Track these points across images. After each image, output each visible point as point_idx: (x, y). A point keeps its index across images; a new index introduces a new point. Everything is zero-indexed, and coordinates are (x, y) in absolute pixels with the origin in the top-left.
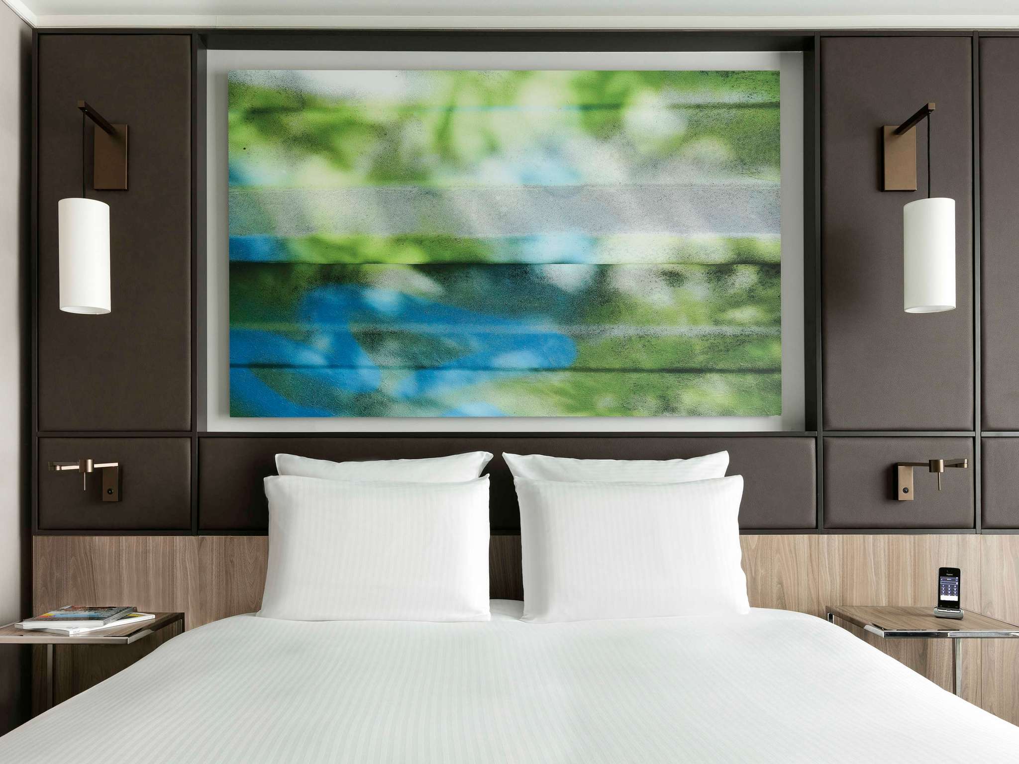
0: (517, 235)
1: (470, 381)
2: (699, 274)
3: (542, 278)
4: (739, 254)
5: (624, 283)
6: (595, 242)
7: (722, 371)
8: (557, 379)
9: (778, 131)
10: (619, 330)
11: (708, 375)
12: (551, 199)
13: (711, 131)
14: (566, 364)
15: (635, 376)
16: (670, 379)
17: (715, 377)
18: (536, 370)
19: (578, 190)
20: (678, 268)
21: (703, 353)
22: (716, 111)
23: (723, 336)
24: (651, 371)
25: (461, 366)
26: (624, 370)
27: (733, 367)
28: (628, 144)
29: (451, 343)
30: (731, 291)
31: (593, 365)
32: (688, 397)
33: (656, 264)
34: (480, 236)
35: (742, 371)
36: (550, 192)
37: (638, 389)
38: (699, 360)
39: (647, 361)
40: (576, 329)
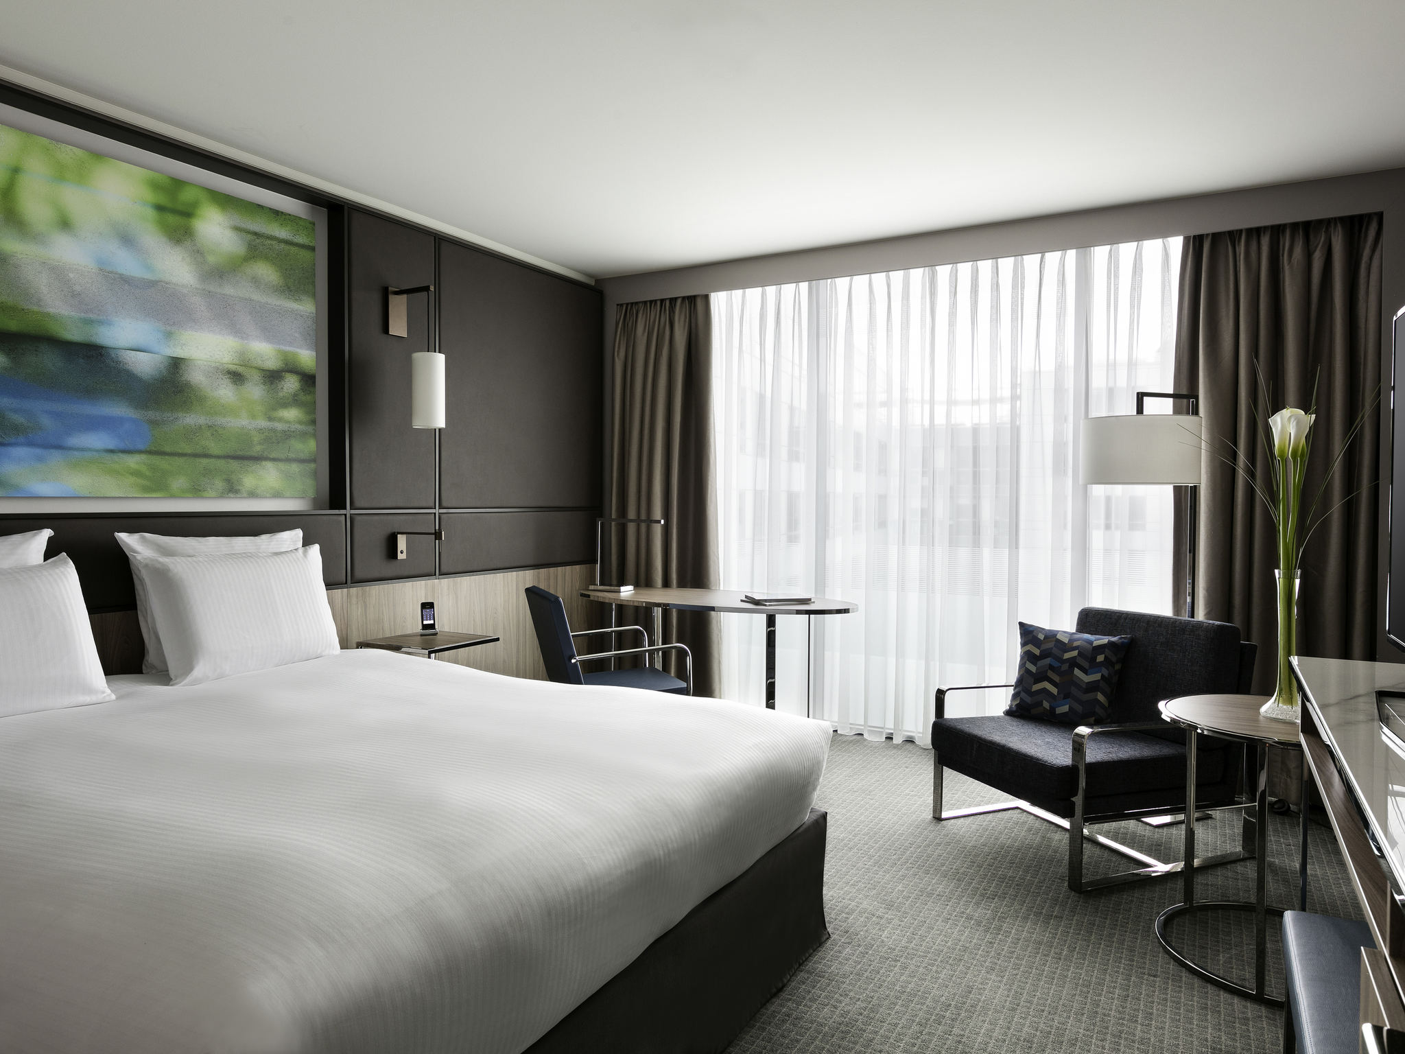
0: (92, 316)
1: (40, 459)
2: (256, 376)
3: (118, 362)
4: (286, 364)
5: (196, 377)
6: (169, 335)
7: (274, 460)
8: (133, 461)
9: (314, 270)
10: (191, 419)
11: (264, 463)
12: (126, 287)
13: (266, 258)
14: (141, 447)
15: (205, 461)
16: (234, 464)
17: (269, 465)
18: (112, 451)
19: (152, 284)
20: (240, 369)
21: (260, 444)
22: (269, 242)
23: (274, 430)
24: (218, 457)
25: (31, 444)
26: (196, 455)
27: (282, 456)
28: (198, 252)
29: (19, 419)
30: (281, 394)
31: (167, 449)
32: (249, 481)
33: (222, 364)
34: (52, 310)
35: (288, 460)
36: (125, 280)
37: (207, 472)
38: (257, 449)
39: (214, 448)
40: (151, 414)
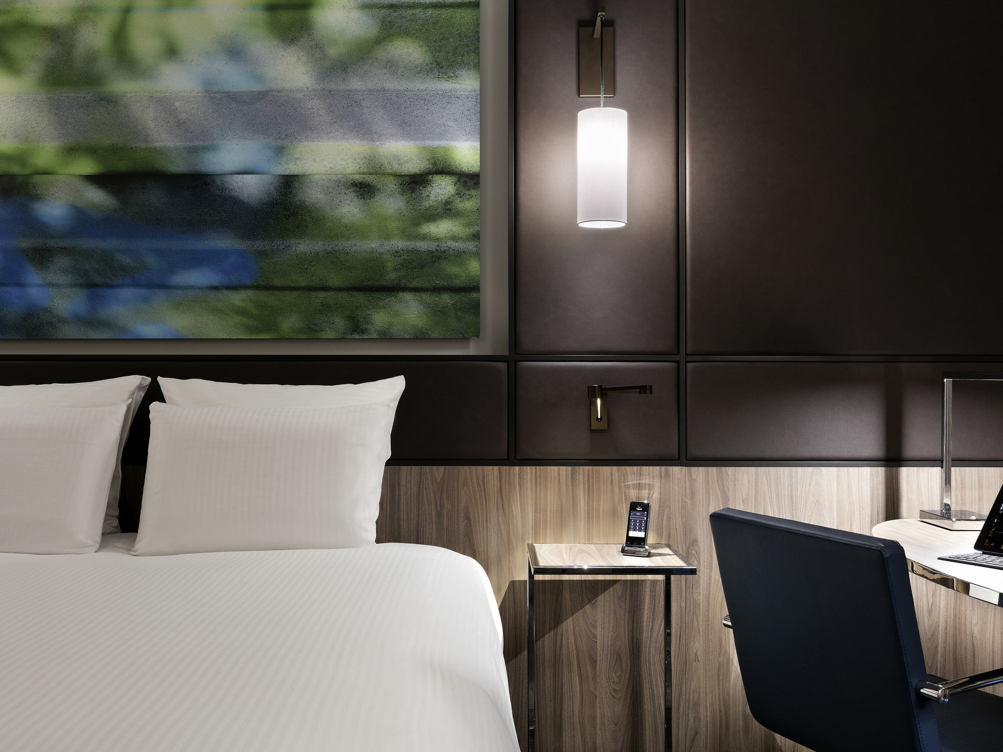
0: (197, 143)
1: (145, 300)
2: (392, 184)
3: (223, 190)
4: (435, 164)
5: (313, 195)
6: (280, 151)
7: (415, 290)
8: (238, 298)
9: (478, 32)
10: (305, 246)
11: (401, 294)
12: (234, 105)
13: (406, 33)
14: (248, 282)
15: (322, 295)
16: (360, 298)
17: (408, 296)
18: (215, 288)
19: (261, 96)
20: (369, 179)
21: (395, 270)
22: (410, 12)
23: (415, 252)
24: (339, 289)
25: (136, 284)
26: (311, 289)
27: (427, 284)
28: (316, 46)
29: (126, 260)
30: (427, 204)
31: (278, 283)
32: (379, 319)
33: (345, 175)
34: (158, 145)
35: (438, 290)
36: (233, 98)
37: (326, 309)
38: (392, 277)
39: (335, 280)
40: (259, 244)
